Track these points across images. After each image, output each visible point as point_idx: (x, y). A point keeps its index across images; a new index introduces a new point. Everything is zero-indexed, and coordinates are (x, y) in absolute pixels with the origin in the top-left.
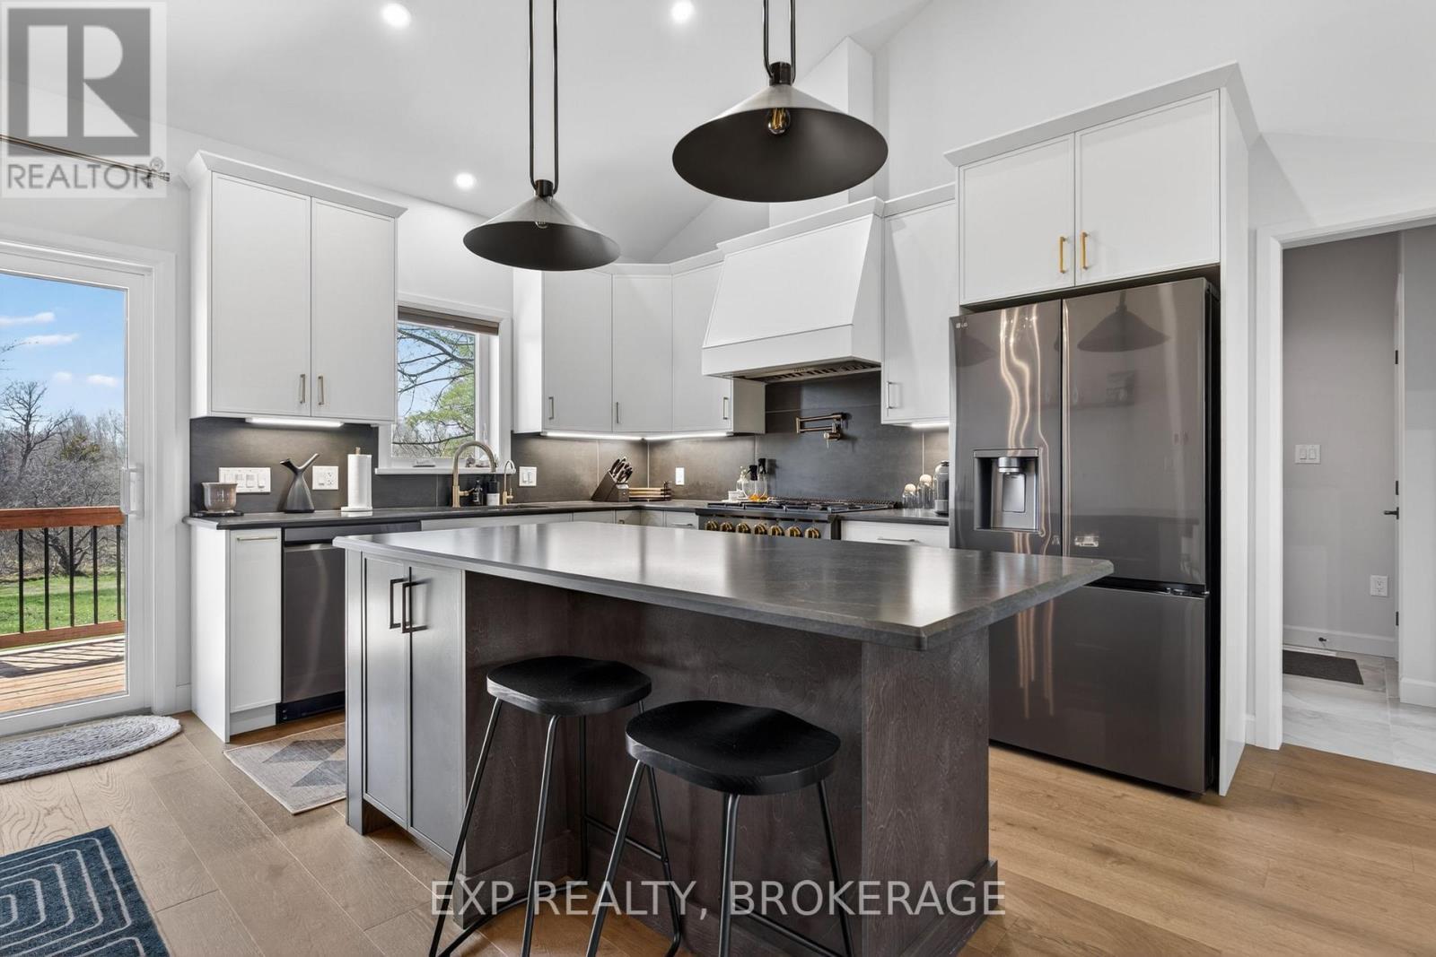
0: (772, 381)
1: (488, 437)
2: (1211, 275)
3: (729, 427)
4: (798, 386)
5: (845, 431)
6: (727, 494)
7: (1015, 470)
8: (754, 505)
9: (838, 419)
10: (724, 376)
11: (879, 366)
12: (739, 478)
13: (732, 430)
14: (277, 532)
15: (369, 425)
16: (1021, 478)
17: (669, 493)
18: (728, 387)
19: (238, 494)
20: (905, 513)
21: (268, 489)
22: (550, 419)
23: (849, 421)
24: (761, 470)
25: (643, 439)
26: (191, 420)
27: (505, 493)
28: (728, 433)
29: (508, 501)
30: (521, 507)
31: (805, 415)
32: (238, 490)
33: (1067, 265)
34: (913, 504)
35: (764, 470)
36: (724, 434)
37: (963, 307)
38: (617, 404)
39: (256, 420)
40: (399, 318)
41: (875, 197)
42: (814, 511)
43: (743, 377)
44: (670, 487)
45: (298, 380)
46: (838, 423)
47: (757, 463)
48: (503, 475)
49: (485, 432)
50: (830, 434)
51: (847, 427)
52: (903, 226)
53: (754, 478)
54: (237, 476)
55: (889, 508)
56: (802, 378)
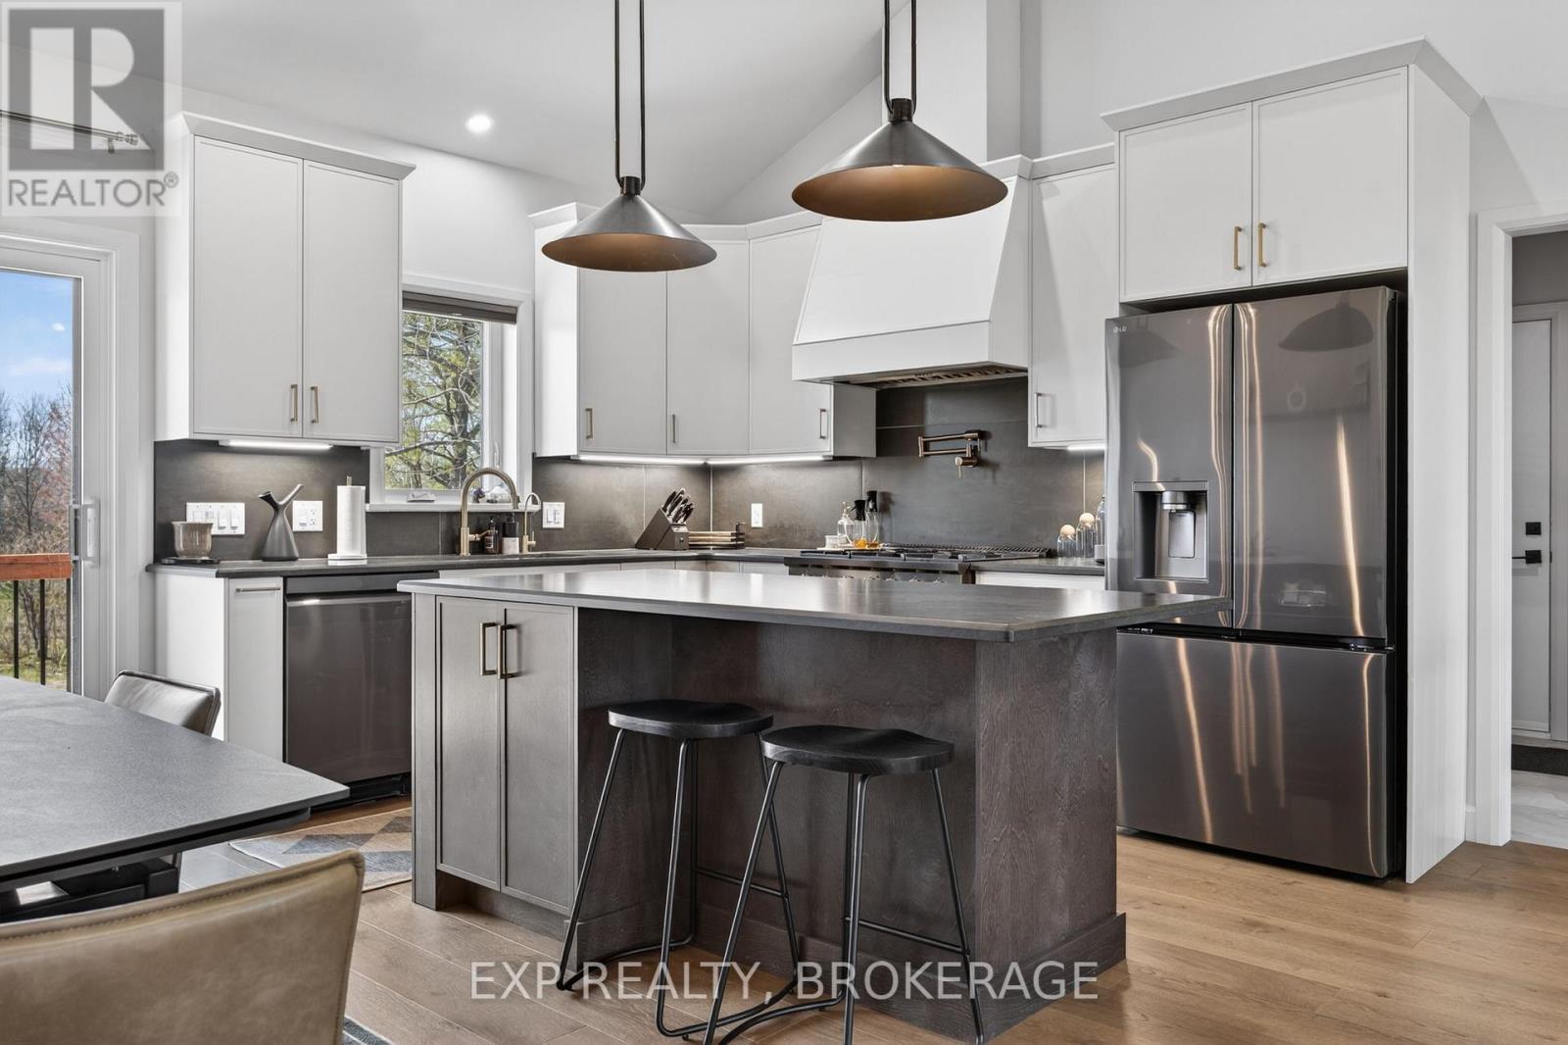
0: (886, 387)
1: (501, 461)
2: (1396, 281)
3: (828, 448)
4: (921, 393)
5: (984, 455)
6: (825, 539)
7: (1181, 507)
8: (861, 553)
9: (974, 439)
10: (823, 381)
11: (1026, 371)
12: (840, 519)
13: (832, 453)
14: (278, 582)
15: (359, 448)
16: (1189, 517)
17: (741, 539)
18: (826, 395)
19: (213, 536)
20: (1061, 562)
21: (241, 531)
22: (588, 437)
23: (989, 442)
24: (871, 506)
25: (705, 464)
26: (156, 443)
27: (526, 538)
28: (824, 456)
29: (530, 548)
30: (548, 555)
31: (931, 432)
32: (215, 531)
33: (1243, 260)
34: (1070, 552)
35: (875, 506)
36: (819, 458)
37: (1124, 305)
38: (674, 416)
39: (235, 443)
40: (404, 307)
41: (1019, 156)
42: (941, 560)
43: (847, 383)
44: (742, 530)
45: (288, 393)
46: (974, 443)
47: (865, 497)
48: (523, 513)
49: (497, 454)
50: (963, 458)
51: (986, 450)
52: (1056, 192)
53: (860, 516)
54: (207, 514)
55: (1041, 557)
56: (924, 384)
